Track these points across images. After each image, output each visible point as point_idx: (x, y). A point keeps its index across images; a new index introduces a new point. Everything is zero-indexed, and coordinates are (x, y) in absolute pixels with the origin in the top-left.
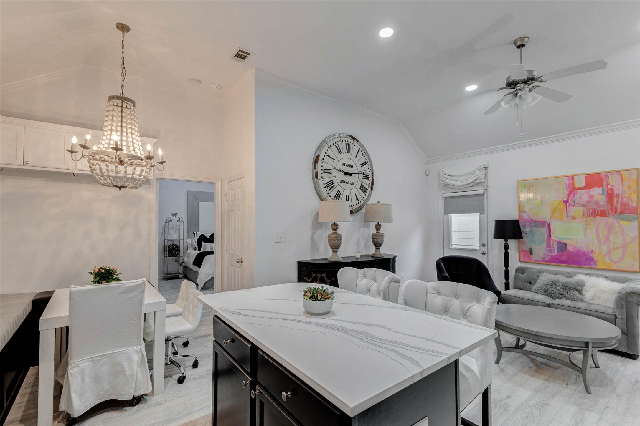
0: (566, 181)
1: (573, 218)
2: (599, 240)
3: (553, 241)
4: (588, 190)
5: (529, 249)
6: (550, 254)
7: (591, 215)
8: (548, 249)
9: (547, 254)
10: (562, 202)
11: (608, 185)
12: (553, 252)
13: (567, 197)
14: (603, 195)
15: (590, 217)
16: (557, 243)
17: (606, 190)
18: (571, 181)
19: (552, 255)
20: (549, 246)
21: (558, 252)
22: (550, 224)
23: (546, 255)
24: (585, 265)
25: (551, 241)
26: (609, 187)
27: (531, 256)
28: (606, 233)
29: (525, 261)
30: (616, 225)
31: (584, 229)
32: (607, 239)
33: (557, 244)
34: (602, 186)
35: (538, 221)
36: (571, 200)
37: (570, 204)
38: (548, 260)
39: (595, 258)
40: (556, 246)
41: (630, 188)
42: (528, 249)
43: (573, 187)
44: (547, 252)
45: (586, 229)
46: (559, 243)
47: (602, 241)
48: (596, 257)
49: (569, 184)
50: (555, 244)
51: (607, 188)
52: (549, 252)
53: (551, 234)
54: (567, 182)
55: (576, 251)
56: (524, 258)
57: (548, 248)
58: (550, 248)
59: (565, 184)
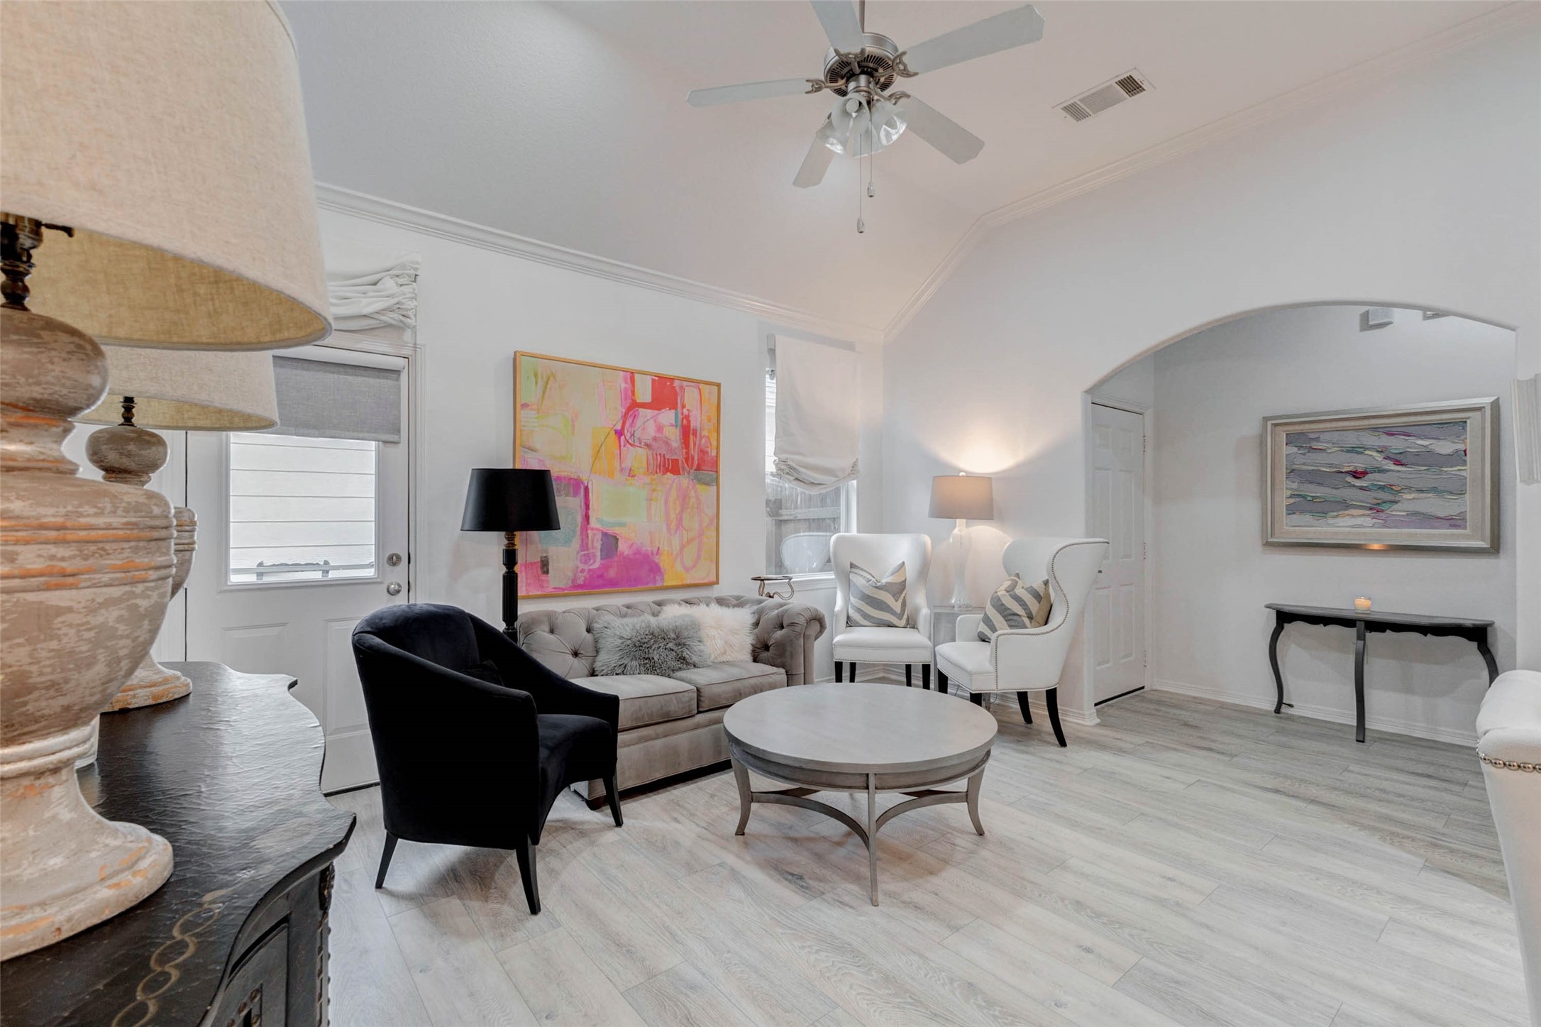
0: (620, 383)
1: (631, 474)
2: (668, 526)
3: (594, 532)
4: (656, 412)
5: (541, 557)
6: (586, 568)
7: (658, 471)
8: (583, 553)
9: (582, 566)
10: (613, 432)
11: (683, 406)
12: (592, 561)
13: (621, 422)
14: (676, 426)
15: (657, 472)
16: (599, 536)
17: (680, 417)
18: (629, 386)
19: (592, 567)
20: (584, 546)
21: (601, 559)
22: (590, 486)
23: (579, 570)
24: (647, 583)
25: (589, 532)
26: (685, 411)
27: (543, 577)
28: (678, 509)
29: (531, 594)
30: (692, 494)
31: (647, 500)
32: (680, 520)
33: (600, 539)
34: (673, 406)
35: (565, 478)
36: (628, 431)
37: (626, 439)
38: (582, 583)
39: (661, 565)
40: (598, 545)
41: (709, 420)
42: (539, 560)
43: (632, 400)
44: (581, 562)
45: (651, 500)
46: (605, 535)
47: (673, 526)
48: (664, 562)
49: (626, 389)
50: (597, 540)
51: (682, 414)
52: (586, 563)
53: (591, 513)
54: (623, 385)
55: (635, 554)
56: (528, 585)
57: (582, 551)
58: (588, 549)
59: (619, 390)
